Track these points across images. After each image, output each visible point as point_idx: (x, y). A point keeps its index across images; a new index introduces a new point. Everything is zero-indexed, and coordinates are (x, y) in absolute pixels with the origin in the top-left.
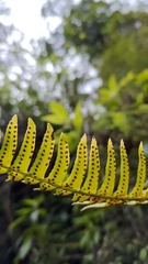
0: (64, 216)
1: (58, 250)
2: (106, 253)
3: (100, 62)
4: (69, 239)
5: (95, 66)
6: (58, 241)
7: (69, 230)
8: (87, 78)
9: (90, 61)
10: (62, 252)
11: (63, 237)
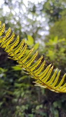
0: (11, 80)
1: (4, 92)
2: (23, 101)
3: (52, 25)
4: (9, 90)
5: (49, 26)
6: (5, 89)
7: (11, 86)
8: (44, 29)
9: (49, 22)
10: (5, 93)
11: (8, 88)
